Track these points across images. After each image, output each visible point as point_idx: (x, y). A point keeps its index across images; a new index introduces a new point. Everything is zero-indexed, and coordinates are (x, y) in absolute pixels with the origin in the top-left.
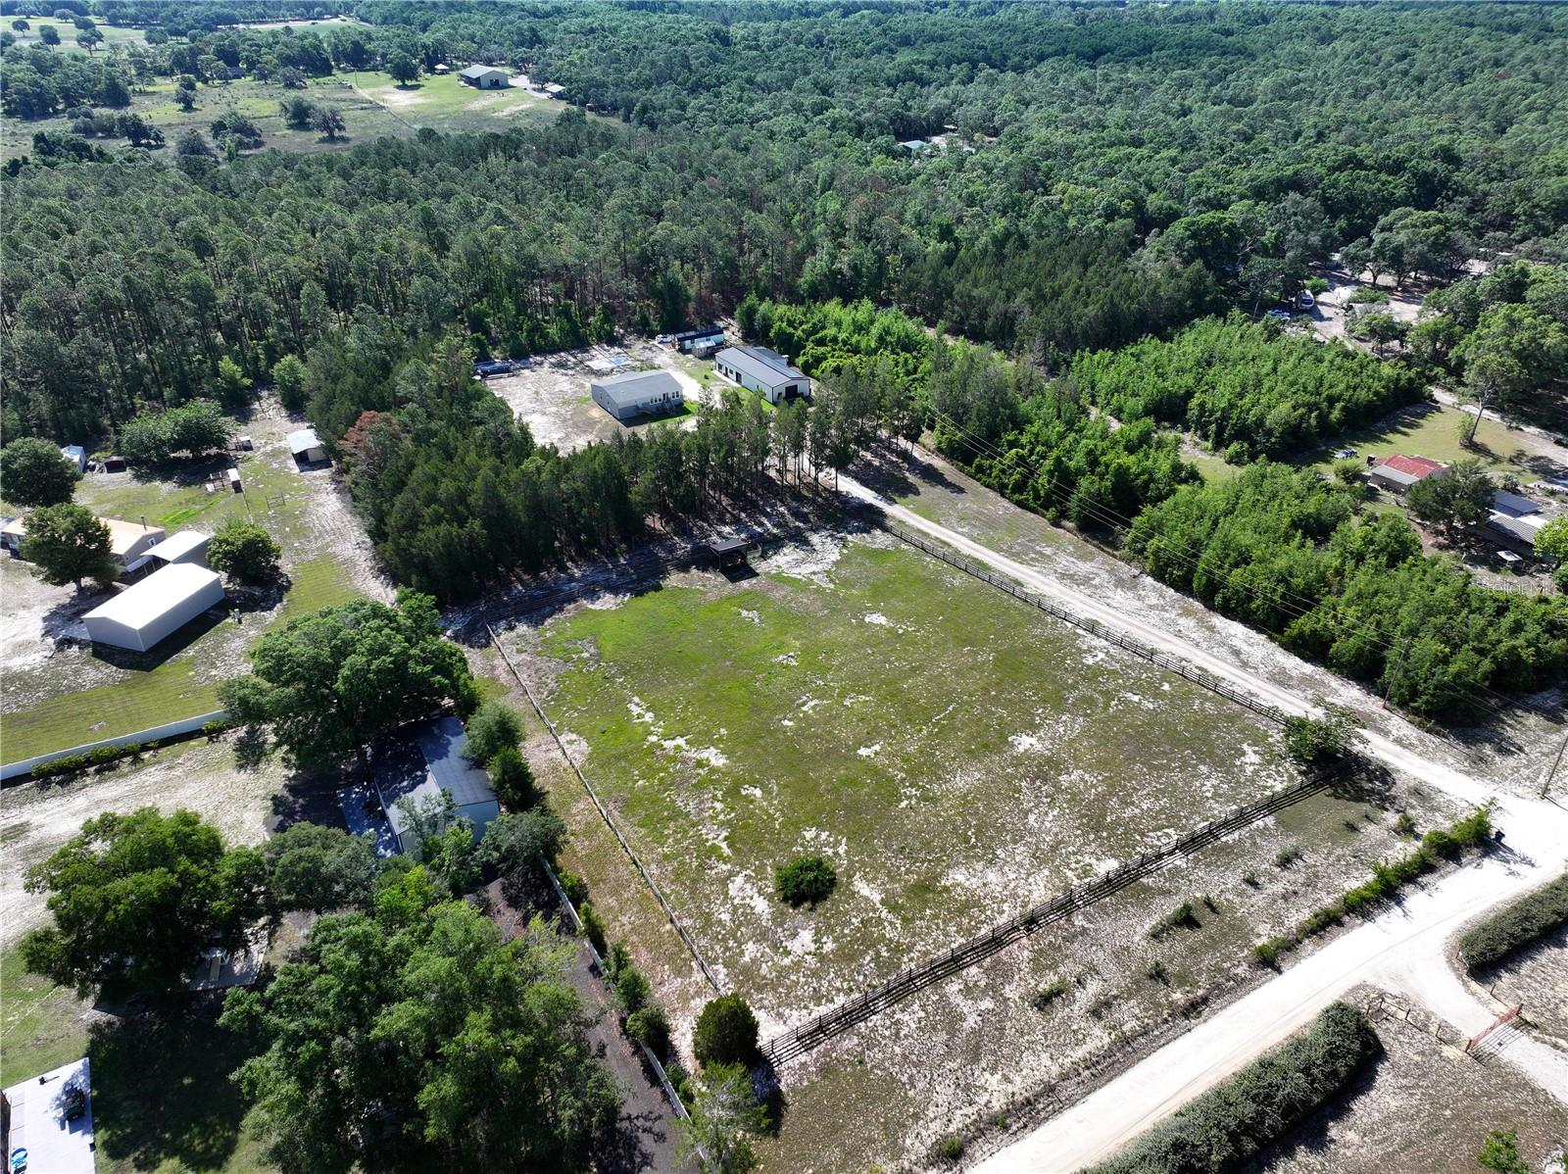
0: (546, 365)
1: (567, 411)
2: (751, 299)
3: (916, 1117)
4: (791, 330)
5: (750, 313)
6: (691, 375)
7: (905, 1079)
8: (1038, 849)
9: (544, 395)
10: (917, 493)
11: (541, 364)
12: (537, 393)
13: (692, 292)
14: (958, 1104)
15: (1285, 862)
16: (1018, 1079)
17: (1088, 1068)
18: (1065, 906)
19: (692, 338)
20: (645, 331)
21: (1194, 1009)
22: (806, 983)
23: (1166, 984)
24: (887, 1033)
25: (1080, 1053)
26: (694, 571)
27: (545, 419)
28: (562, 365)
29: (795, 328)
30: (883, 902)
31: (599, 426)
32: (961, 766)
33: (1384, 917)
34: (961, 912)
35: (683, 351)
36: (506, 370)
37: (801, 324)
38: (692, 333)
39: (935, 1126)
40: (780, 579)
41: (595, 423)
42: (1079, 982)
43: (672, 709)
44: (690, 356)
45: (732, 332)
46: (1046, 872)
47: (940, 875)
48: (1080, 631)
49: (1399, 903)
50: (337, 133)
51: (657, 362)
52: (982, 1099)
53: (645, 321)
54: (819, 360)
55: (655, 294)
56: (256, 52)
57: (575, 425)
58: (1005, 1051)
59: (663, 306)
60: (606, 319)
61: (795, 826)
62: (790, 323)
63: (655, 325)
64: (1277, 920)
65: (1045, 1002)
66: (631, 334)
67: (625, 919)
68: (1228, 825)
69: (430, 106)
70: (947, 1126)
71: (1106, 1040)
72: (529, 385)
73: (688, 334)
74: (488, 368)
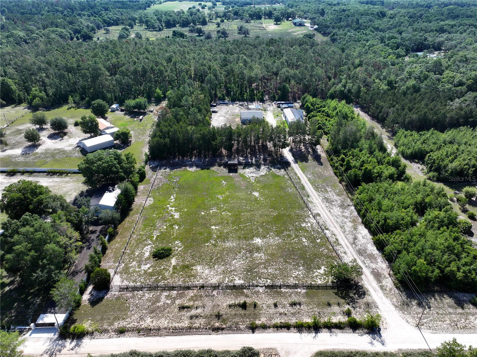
1: (231, 118)
3: (124, 319)
4: (310, 106)
5: (304, 99)
6: (274, 114)
7: (131, 309)
8: (227, 269)
9: (229, 112)
10: (307, 162)
11: (237, 104)
13: (290, 90)
14: (135, 321)
15: (293, 304)
16: (154, 323)
17: (173, 329)
18: (215, 287)
19: (282, 104)
20: (273, 100)
21: (216, 330)
22: (136, 277)
23: (218, 320)
24: (139, 297)
25: (177, 325)
26: (222, 167)
27: (224, 118)
28: (242, 105)
30: (174, 266)
32: (233, 241)
33: (306, 334)
34: (189, 277)
36: (226, 104)
39: (125, 323)
40: (242, 176)
41: (235, 122)
42: (197, 308)
43: (180, 200)
44: (279, 109)
46: (222, 276)
47: (195, 265)
48: (311, 216)
49: (316, 333)
50: (247, 36)
51: (268, 109)
52: (141, 323)
57: (229, 122)
58: (160, 315)
59: (281, 93)
61: (176, 239)
63: (277, 98)
64: (271, 318)
65: (182, 308)
66: (269, 100)
67: (117, 245)
68: (288, 287)
69: (278, 30)
70: (127, 325)
71: (186, 325)
72: (228, 109)
73: (282, 102)
74: (221, 102)
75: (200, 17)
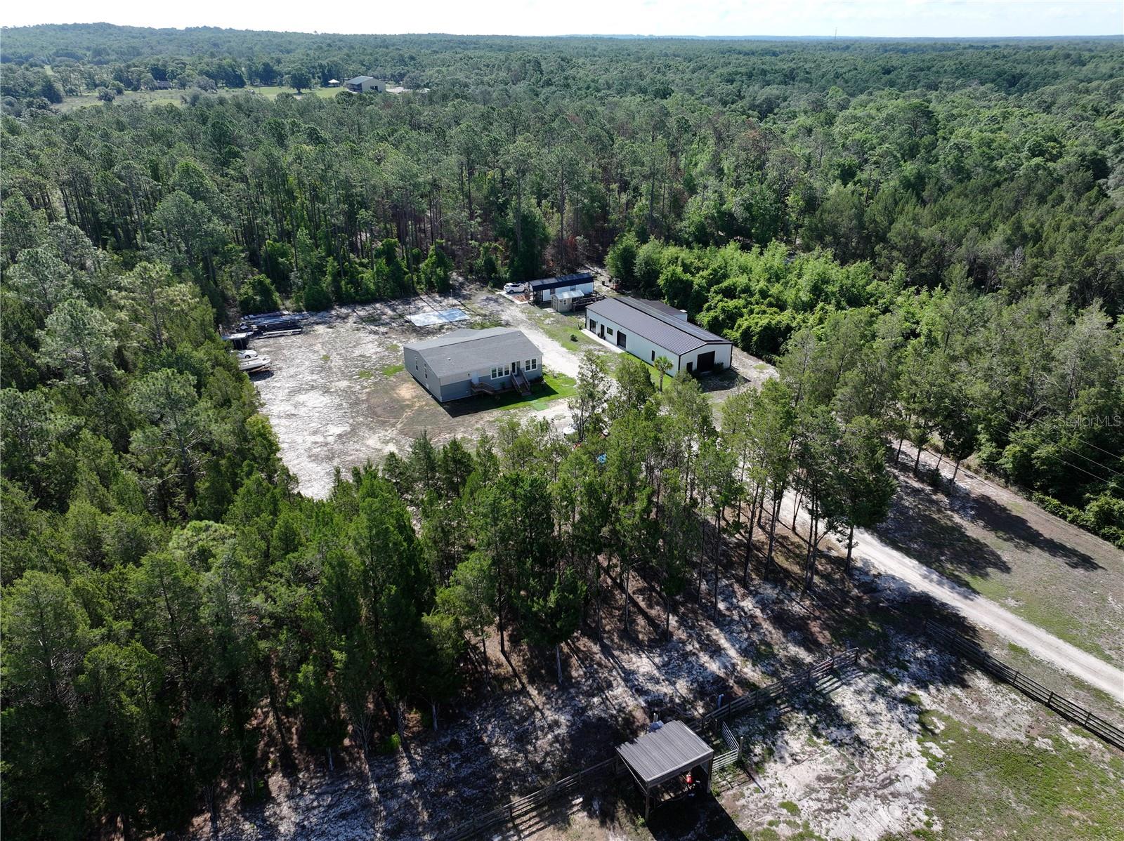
0: (351, 320)
1: (362, 388)
2: (630, 239)
4: (688, 276)
5: (627, 258)
6: (552, 336)
9: (336, 362)
10: (1005, 568)
11: (344, 318)
12: (326, 358)
13: (552, 231)
19: (552, 287)
20: (490, 278)
27: (326, 399)
28: (373, 320)
29: (693, 274)
31: (408, 413)
35: (539, 303)
36: (292, 325)
37: (698, 269)
38: (552, 281)
41: (403, 408)
44: (549, 310)
45: (603, 282)
51: (504, 317)
53: (490, 266)
54: (732, 318)
55: (505, 233)
56: (181, 68)
57: (372, 412)
59: (515, 249)
60: (440, 262)
62: (686, 268)
63: (504, 272)
66: (472, 282)
72: (318, 347)
73: (546, 282)
74: (266, 322)
75: (32, 80)
